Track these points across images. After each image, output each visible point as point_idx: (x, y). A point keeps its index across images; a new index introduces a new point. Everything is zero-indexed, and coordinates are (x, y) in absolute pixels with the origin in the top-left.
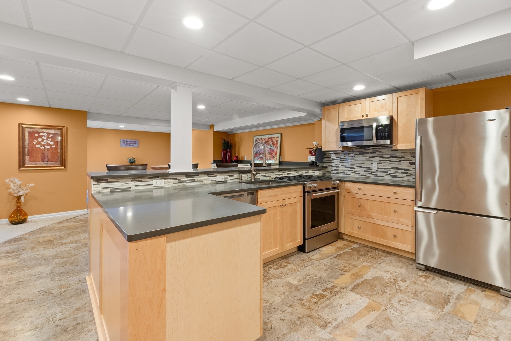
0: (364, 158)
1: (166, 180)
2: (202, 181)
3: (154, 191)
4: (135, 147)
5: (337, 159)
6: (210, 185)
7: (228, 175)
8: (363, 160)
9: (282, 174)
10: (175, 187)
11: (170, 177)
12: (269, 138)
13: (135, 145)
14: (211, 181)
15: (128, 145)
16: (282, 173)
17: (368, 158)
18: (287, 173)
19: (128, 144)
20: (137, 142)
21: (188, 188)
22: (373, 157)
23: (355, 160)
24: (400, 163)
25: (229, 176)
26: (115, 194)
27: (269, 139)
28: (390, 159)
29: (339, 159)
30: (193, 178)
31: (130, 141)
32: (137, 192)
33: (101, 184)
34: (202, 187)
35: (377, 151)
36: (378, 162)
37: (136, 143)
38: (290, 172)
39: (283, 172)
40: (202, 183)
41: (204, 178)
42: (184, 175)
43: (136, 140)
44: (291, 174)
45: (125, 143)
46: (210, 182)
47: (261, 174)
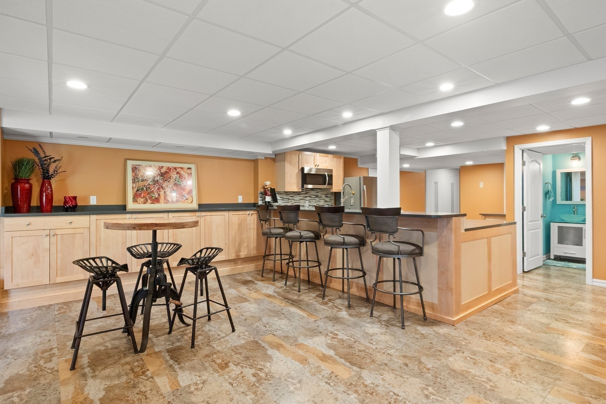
0: (300, 198)
5: (280, 199)
8: (300, 200)
12: (171, 168)
17: (302, 198)
22: (306, 197)
23: (294, 200)
24: (320, 201)
27: (169, 169)
28: (315, 198)
29: (282, 199)
35: (308, 193)
36: (309, 201)
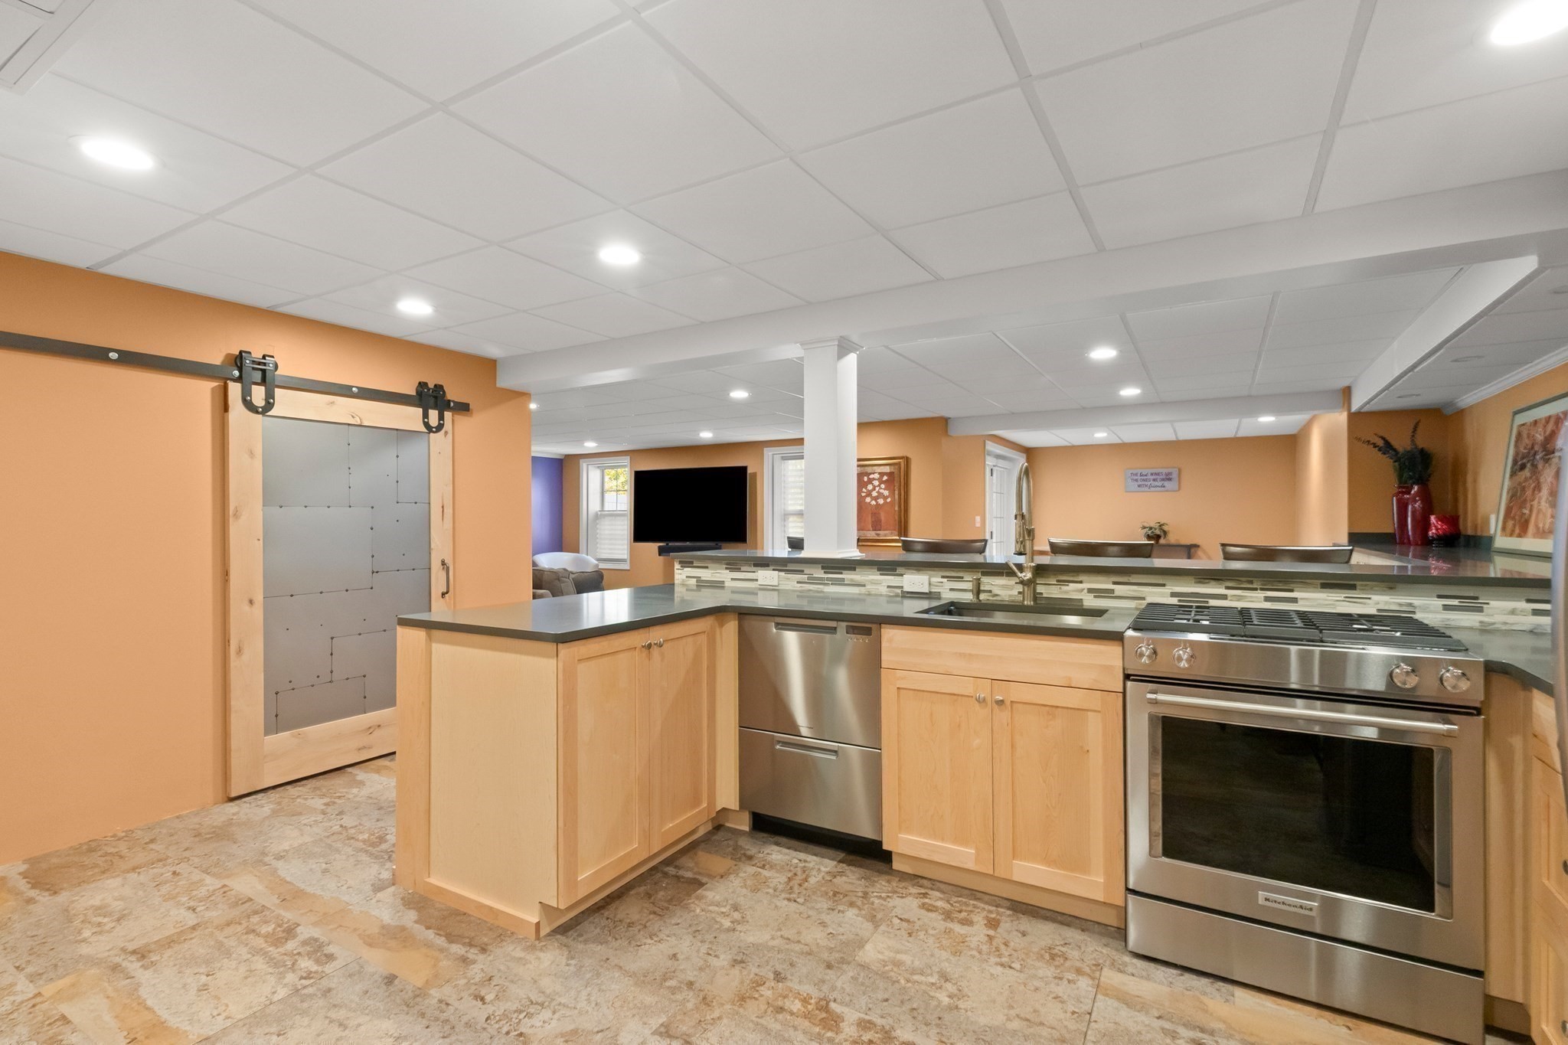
1: (783, 574)
2: (864, 586)
3: (760, 593)
4: (1167, 491)
6: (885, 599)
7: (943, 577)
9: (1224, 597)
10: (801, 592)
11: (791, 567)
13: (1166, 483)
14: (888, 587)
15: (1146, 486)
16: (1222, 591)
18: (1261, 594)
19: (1146, 483)
20: (1175, 476)
21: (827, 598)
25: (946, 580)
26: (703, 590)
30: (841, 573)
31: (1152, 474)
32: (734, 591)
33: (686, 569)
34: (864, 600)
37: (1170, 479)
38: (1292, 591)
39: (1228, 588)
40: (863, 590)
41: (867, 578)
42: (820, 566)
43: (1170, 470)
44: (1295, 600)
45: (1136, 480)
46: (883, 590)
47: (1086, 586)
